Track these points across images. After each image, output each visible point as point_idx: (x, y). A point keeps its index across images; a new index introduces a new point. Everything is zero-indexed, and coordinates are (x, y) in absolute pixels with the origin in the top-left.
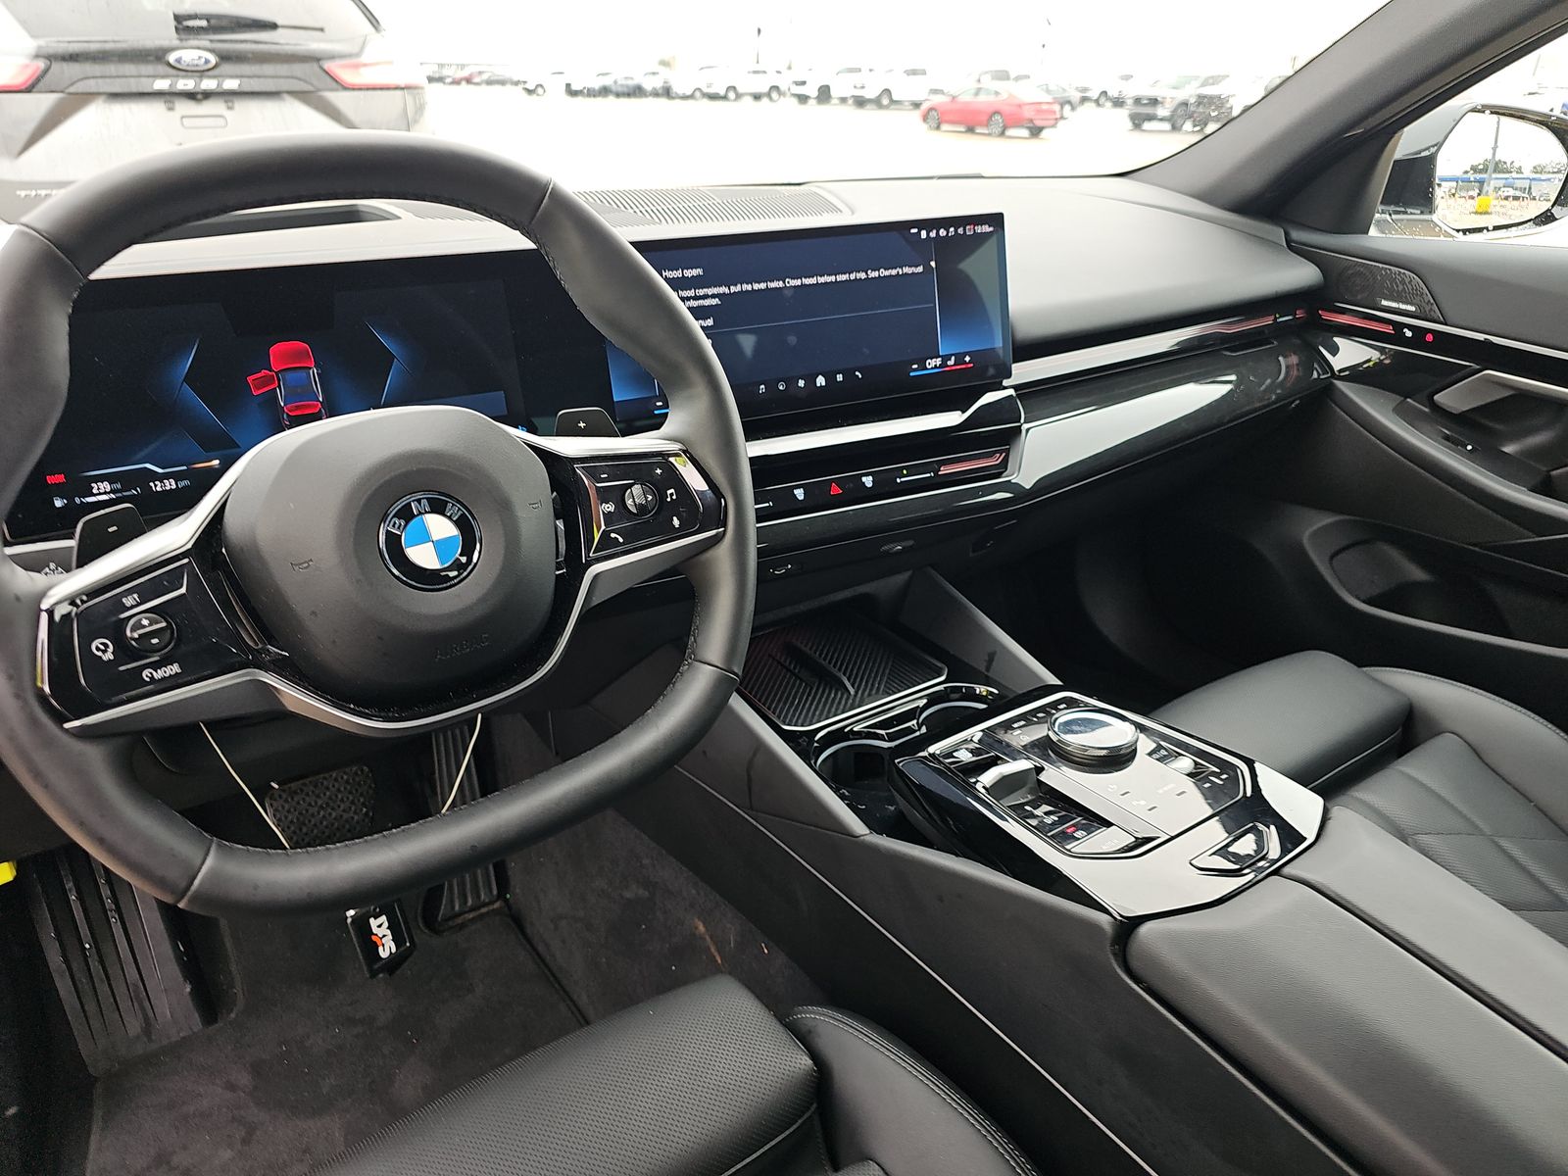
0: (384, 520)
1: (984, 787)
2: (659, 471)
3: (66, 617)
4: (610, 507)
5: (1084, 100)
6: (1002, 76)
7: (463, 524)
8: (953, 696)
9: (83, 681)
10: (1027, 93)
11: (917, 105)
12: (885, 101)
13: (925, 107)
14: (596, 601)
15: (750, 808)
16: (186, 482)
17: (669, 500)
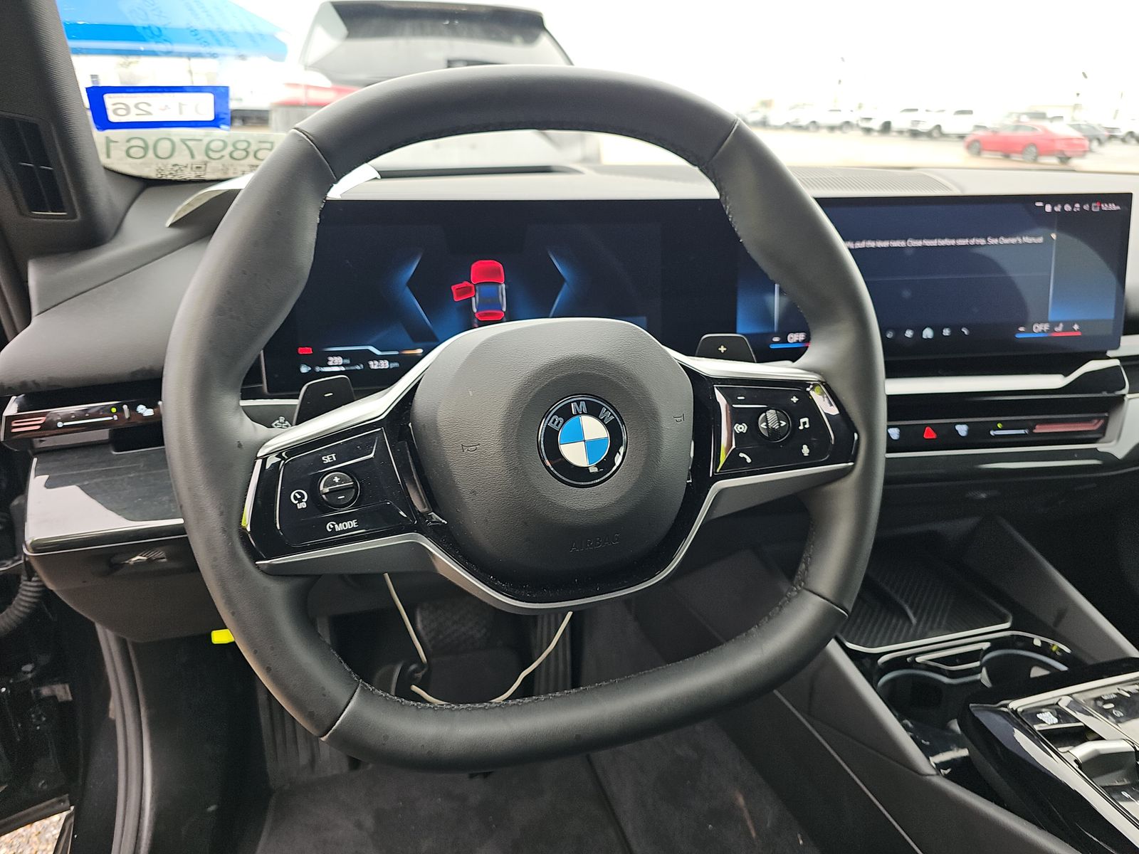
0: (545, 416)
1: (1076, 761)
2: (795, 399)
3: (276, 465)
4: (741, 428)
5: (1112, 137)
6: (1042, 116)
7: (613, 428)
8: (1020, 644)
9: (278, 526)
10: (1061, 130)
11: (962, 137)
12: (935, 134)
13: (969, 139)
14: (717, 514)
15: (809, 714)
16: (396, 365)
17: (801, 428)
